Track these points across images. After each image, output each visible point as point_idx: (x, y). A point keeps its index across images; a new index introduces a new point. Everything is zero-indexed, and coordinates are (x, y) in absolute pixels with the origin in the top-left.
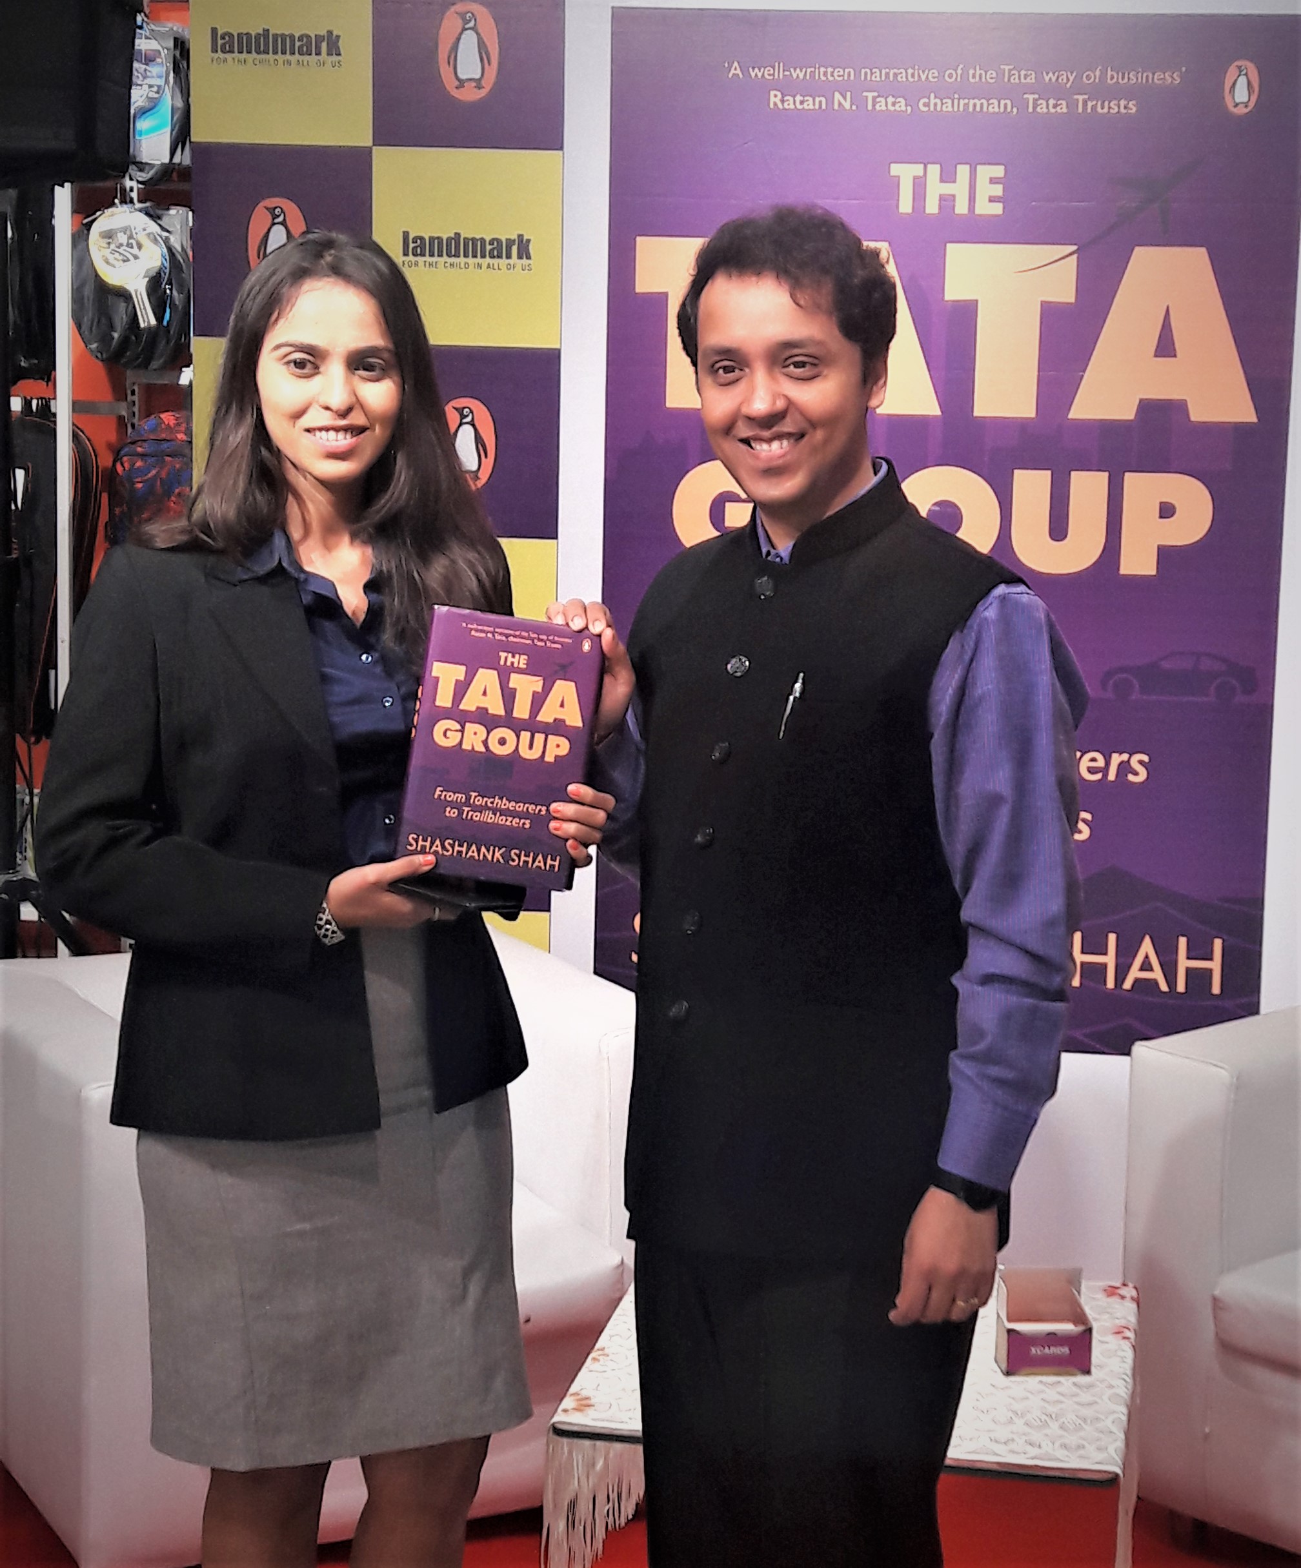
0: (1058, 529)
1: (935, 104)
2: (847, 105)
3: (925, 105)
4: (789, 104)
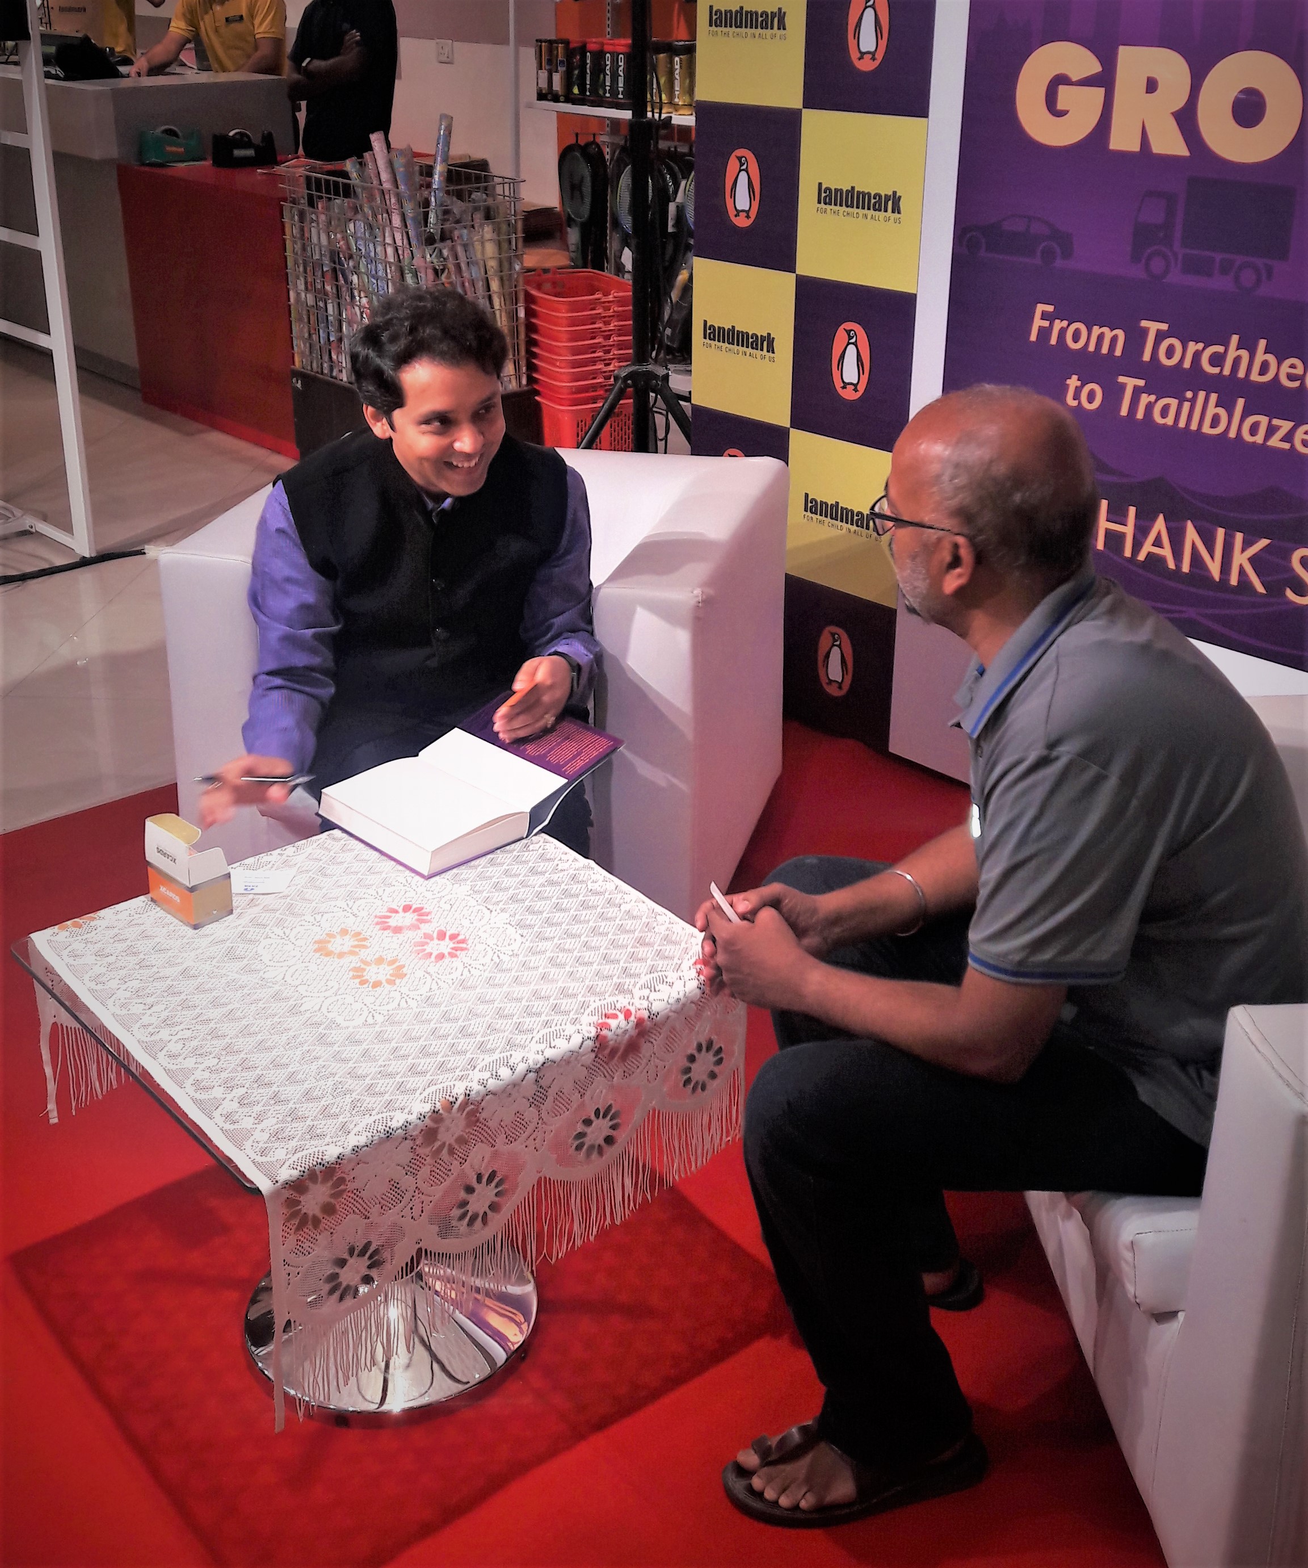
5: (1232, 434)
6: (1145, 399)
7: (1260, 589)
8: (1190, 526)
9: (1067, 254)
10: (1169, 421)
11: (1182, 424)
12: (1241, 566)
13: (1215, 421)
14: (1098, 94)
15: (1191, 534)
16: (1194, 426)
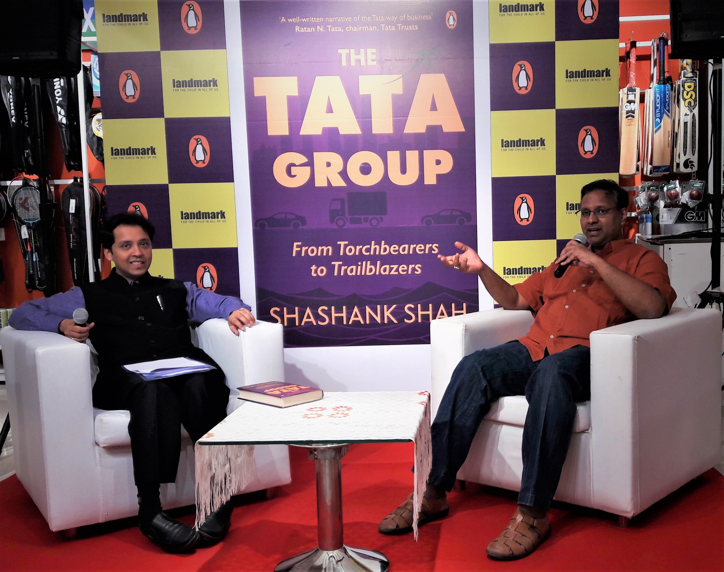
0: (403, 170)
1: (351, 28)
2: (322, 30)
3: (348, 29)
4: (302, 30)
5: (377, 273)
6: (343, 268)
7: (395, 322)
8: (367, 307)
9: (304, 223)
10: (354, 273)
11: (359, 274)
12: (388, 316)
13: (371, 270)
14: (308, 169)
15: (368, 310)
16: (363, 274)
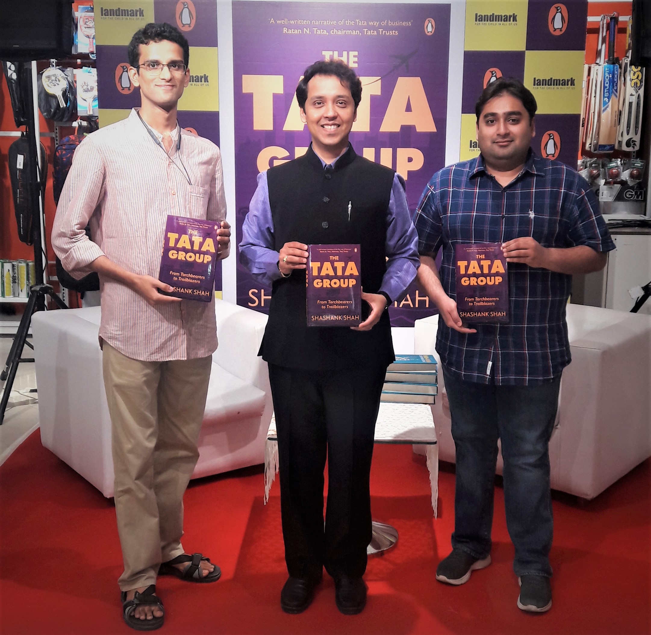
1: (336, 32)
2: (308, 32)
3: (333, 32)
4: (290, 32)
